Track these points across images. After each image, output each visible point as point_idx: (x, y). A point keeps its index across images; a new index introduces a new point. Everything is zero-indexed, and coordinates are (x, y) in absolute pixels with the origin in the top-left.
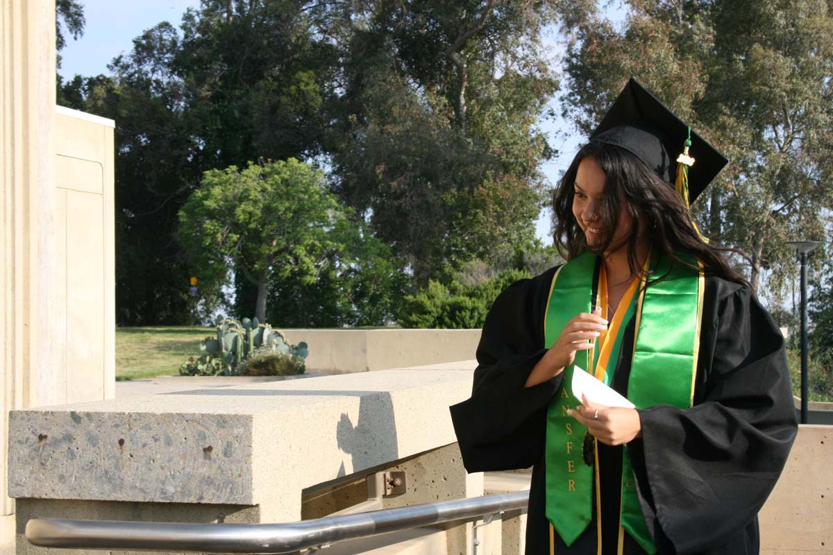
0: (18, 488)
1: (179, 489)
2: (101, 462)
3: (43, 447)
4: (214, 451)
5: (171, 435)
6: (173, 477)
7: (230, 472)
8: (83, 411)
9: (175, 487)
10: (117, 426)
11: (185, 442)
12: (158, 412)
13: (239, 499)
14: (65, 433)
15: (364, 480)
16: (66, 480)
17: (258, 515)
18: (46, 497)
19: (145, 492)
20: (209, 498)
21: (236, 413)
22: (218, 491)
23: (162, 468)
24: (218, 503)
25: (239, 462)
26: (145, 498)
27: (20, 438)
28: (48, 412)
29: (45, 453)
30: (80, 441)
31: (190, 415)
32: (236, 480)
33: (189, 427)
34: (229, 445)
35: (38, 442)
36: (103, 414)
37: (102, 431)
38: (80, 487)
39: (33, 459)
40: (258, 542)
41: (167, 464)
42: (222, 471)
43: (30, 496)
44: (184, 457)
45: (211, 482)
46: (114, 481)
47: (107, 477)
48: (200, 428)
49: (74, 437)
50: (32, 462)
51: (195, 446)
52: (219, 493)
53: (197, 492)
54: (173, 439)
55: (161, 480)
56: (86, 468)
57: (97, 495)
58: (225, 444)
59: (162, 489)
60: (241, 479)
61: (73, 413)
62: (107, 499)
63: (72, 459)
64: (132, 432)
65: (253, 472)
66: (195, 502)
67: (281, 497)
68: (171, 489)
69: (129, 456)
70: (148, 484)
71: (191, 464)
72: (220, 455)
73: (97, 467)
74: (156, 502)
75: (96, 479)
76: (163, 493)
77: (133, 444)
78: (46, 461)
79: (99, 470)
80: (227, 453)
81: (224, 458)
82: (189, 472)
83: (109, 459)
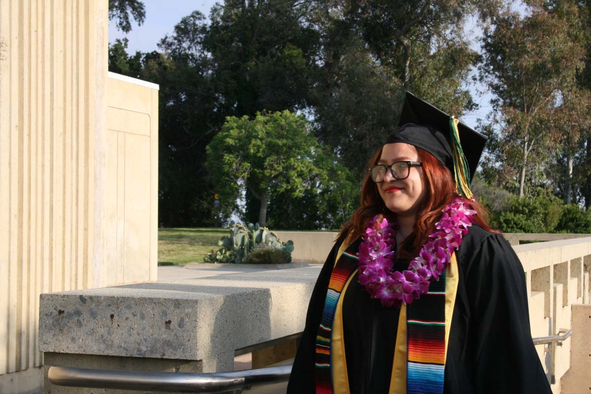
0: (45, 345)
1: (149, 349)
2: (99, 330)
3: (62, 319)
4: (172, 323)
5: (144, 312)
6: (145, 340)
7: (182, 338)
8: (87, 295)
9: (147, 347)
11: (153, 317)
12: (136, 297)
13: (188, 356)
14: (76, 309)
16: (76, 341)
17: (201, 367)
18: (63, 352)
19: (127, 351)
20: (169, 355)
21: (187, 298)
22: (174, 350)
23: (138, 334)
24: (174, 358)
25: (188, 331)
26: (127, 354)
27: (47, 313)
28: (65, 295)
29: (63, 323)
30: (86, 315)
31: (157, 299)
32: (187, 344)
33: (156, 307)
34: (182, 320)
35: (59, 315)
36: (100, 297)
37: (100, 309)
38: (85, 346)
39: (55, 326)
41: (142, 332)
42: (177, 337)
43: (52, 351)
44: (152, 327)
45: (170, 345)
46: (106, 342)
48: (164, 308)
49: (82, 312)
50: (54, 329)
51: (160, 320)
52: (175, 352)
53: (161, 350)
54: (146, 315)
55: (138, 343)
56: (89, 333)
57: (96, 351)
58: (179, 319)
59: (139, 348)
60: (190, 343)
61: (81, 297)
62: (103, 354)
63: (80, 327)
64: (119, 310)
65: (198, 338)
66: (159, 357)
67: (218, 355)
68: (144, 349)
69: (117, 326)
70: (129, 345)
71: (157, 332)
72: (177, 326)
73: (96, 333)
74: (134, 357)
75: (96, 341)
76: (138, 351)
77: (119, 317)
78: (64, 328)
79: (97, 335)
80: (181, 325)
81: (178, 328)
82: (156, 337)
83: (104, 328)
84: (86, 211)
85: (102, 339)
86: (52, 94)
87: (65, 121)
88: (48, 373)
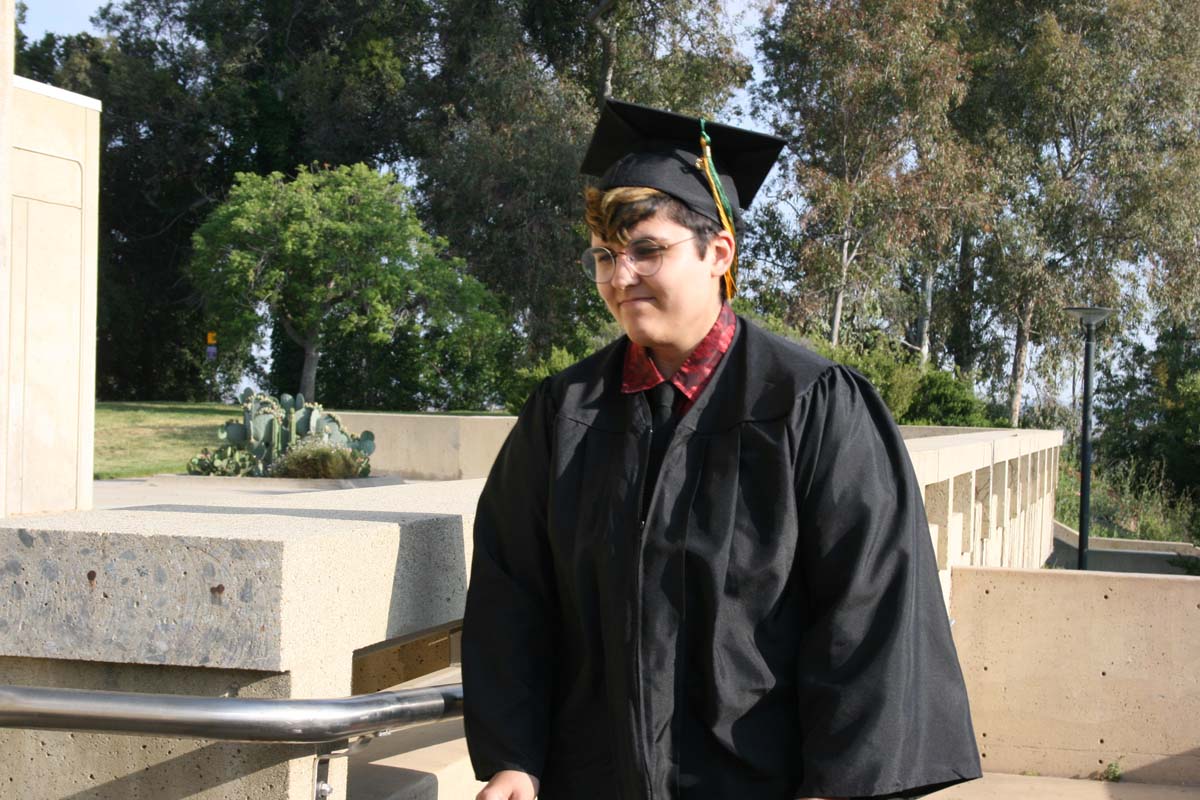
1: (173, 646)
2: (61, 604)
4: (226, 592)
5: (164, 567)
6: (166, 628)
7: (249, 624)
8: (36, 528)
9: (169, 643)
10: (86, 552)
11: (185, 579)
12: (147, 534)
13: (260, 663)
14: (9, 560)
15: (446, 638)
16: (9, 628)
17: (287, 686)
19: (125, 650)
20: (219, 660)
21: (259, 538)
22: (230, 649)
23: (150, 615)
24: (230, 667)
25: (262, 609)
26: (123, 657)
30: (32, 572)
31: (193, 538)
32: (258, 636)
33: (191, 556)
34: (248, 584)
36: (65, 534)
37: (64, 559)
38: (30, 639)
40: (286, 725)
41: (157, 609)
42: (237, 622)
44: (183, 599)
45: (221, 638)
46: (78, 632)
47: (69, 625)
48: (208, 558)
49: (23, 566)
51: (198, 583)
52: (231, 654)
53: (201, 650)
54: (167, 574)
55: (148, 633)
56: (39, 611)
57: (55, 651)
58: (243, 583)
59: (150, 646)
60: (264, 634)
61: (21, 532)
62: (69, 657)
63: (19, 598)
64: (108, 561)
65: (282, 625)
66: (197, 665)
67: (321, 661)
68: (162, 646)
69: (102, 596)
70: (129, 637)
71: (193, 610)
72: (235, 598)
73: (55, 611)
74: (140, 665)
75: (54, 628)
76: (150, 651)
77: (108, 578)
79: (58, 616)
80: (245, 596)
81: (240, 602)
82: (189, 622)
83: (73, 600)
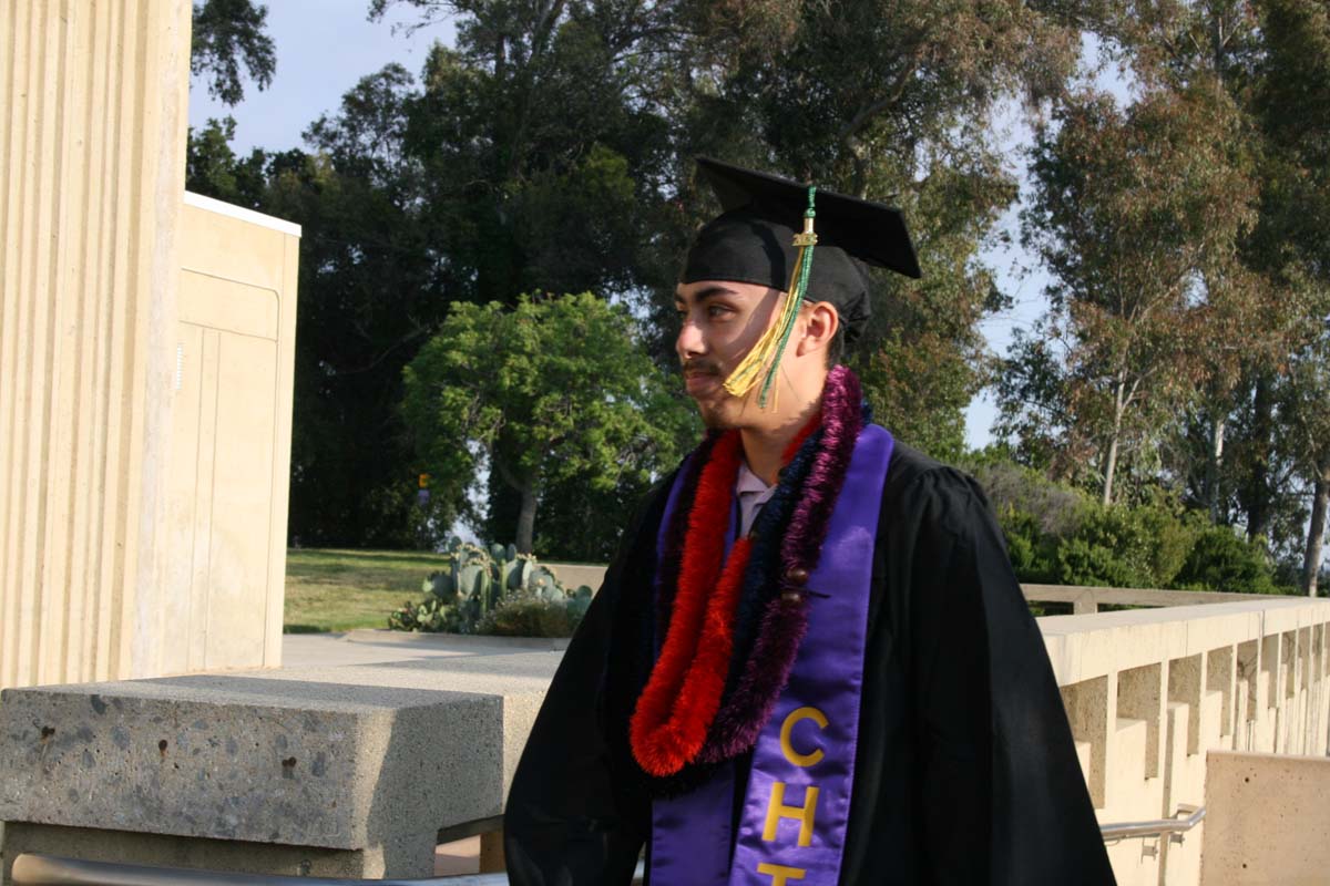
0: (9, 806)
1: (244, 821)
2: (132, 774)
3: (49, 747)
4: (298, 764)
5: (236, 738)
6: (236, 801)
7: (320, 799)
8: (108, 694)
9: (239, 817)
11: (256, 751)
12: (219, 703)
13: (331, 841)
14: (81, 727)
16: (79, 798)
17: (360, 865)
18: (48, 822)
19: (194, 823)
20: (289, 836)
21: (333, 709)
22: (300, 826)
23: (221, 787)
24: (300, 844)
25: (334, 783)
26: (193, 832)
27: (15, 732)
28: (59, 694)
29: (51, 756)
30: (103, 739)
31: (266, 709)
32: (329, 812)
33: (263, 727)
34: (321, 757)
35: (42, 739)
36: (138, 700)
37: (136, 727)
38: (99, 810)
39: (32, 764)
41: (229, 782)
42: (309, 796)
43: (25, 819)
44: (253, 771)
45: (292, 813)
46: (148, 803)
48: (280, 730)
49: (95, 734)
50: (31, 769)
51: (270, 756)
52: (302, 830)
53: (271, 826)
54: (240, 744)
55: (218, 807)
56: (109, 781)
57: (123, 822)
58: (314, 756)
59: (220, 820)
60: (335, 810)
61: (94, 698)
62: (138, 829)
63: (89, 767)
64: (181, 731)
65: (354, 800)
66: (266, 839)
67: (400, 840)
68: (232, 820)
69: (173, 767)
70: (199, 810)
71: (263, 783)
72: (308, 772)
73: (125, 781)
74: (209, 839)
75: (123, 797)
76: (220, 825)
77: (180, 749)
78: (52, 767)
79: (128, 786)
81: (312, 777)
82: (260, 796)
83: (144, 770)
84: (122, 506)
85: (138, 797)
86: (55, 237)
87: (81, 300)
88: (11, 867)
